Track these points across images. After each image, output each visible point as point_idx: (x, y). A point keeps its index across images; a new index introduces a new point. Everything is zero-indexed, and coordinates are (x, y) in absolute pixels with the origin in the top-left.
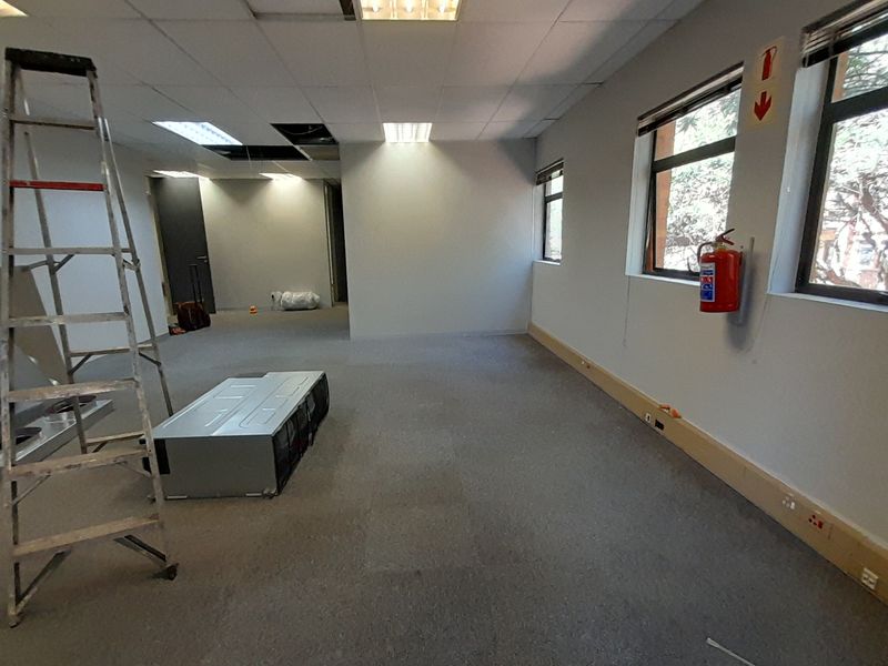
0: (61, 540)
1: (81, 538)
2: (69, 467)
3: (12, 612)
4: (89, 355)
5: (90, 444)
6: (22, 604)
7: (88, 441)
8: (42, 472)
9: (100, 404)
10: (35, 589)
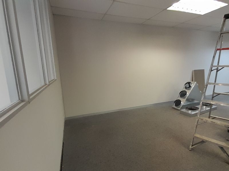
0: (205, 138)
1: (209, 141)
2: (212, 122)
3: (190, 147)
4: (220, 94)
5: (211, 117)
6: (193, 147)
7: (211, 116)
8: (205, 120)
9: (213, 107)
10: (196, 145)
